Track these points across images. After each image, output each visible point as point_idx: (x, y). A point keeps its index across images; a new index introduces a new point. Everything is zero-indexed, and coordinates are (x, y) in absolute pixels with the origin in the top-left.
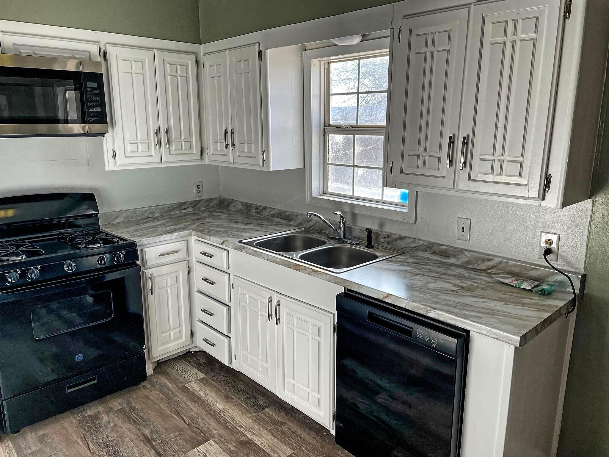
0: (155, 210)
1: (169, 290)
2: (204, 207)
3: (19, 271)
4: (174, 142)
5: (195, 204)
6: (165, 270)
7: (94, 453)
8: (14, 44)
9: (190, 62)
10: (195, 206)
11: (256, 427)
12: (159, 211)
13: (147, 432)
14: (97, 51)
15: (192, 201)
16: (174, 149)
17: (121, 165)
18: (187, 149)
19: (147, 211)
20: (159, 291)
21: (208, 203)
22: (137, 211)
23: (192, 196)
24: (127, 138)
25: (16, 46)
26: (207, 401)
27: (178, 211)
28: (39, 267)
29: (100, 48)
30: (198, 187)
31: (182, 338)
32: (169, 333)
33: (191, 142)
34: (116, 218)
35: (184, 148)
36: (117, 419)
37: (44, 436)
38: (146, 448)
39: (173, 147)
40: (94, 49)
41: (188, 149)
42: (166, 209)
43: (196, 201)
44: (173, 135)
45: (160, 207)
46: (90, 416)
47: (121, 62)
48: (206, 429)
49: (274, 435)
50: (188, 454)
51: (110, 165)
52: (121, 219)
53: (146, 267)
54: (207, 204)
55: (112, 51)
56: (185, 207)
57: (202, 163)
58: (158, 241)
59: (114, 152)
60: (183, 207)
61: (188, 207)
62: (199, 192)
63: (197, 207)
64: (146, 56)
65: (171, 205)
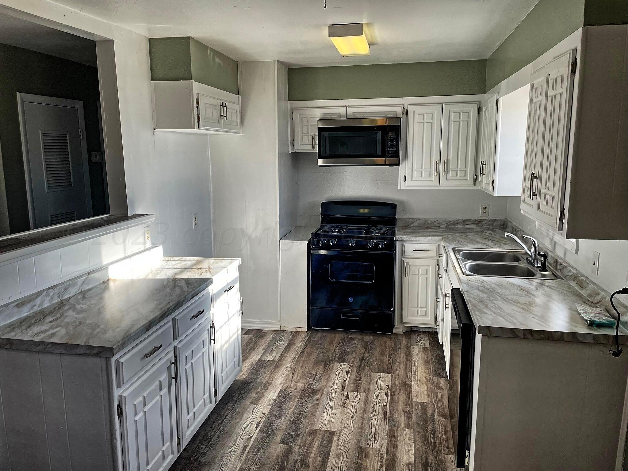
0: (443, 222)
1: (420, 277)
2: (487, 225)
3: (327, 239)
4: (451, 170)
5: (478, 222)
6: (418, 262)
7: (335, 352)
8: (354, 113)
9: (472, 109)
10: (479, 223)
11: (424, 382)
12: (446, 223)
13: (366, 356)
14: (400, 111)
15: (476, 219)
16: (450, 176)
17: (408, 186)
18: (461, 176)
19: (436, 221)
20: (413, 276)
21: (493, 223)
22: (428, 220)
23: (478, 214)
24: (415, 167)
25: (355, 114)
26: (413, 358)
27: (462, 225)
28: (336, 240)
29: (403, 108)
30: (485, 208)
31: (428, 317)
32: (417, 309)
33: (466, 171)
34: (413, 223)
35: (459, 175)
36: (360, 344)
37: (325, 337)
38: (358, 361)
39: (450, 175)
40: (399, 110)
41: (463, 176)
42: (451, 222)
43: (480, 219)
44: (452, 165)
45: (447, 220)
46: (351, 338)
47: (417, 116)
48: (395, 368)
49: (427, 390)
50: (373, 373)
51: (402, 185)
52: (415, 224)
53: (404, 256)
54: (490, 223)
55: (411, 109)
56: (469, 223)
57: (475, 188)
58: (415, 240)
59: (405, 176)
60: (467, 223)
61: (472, 223)
62: (484, 212)
63: (480, 224)
64: (436, 110)
65: (456, 220)
